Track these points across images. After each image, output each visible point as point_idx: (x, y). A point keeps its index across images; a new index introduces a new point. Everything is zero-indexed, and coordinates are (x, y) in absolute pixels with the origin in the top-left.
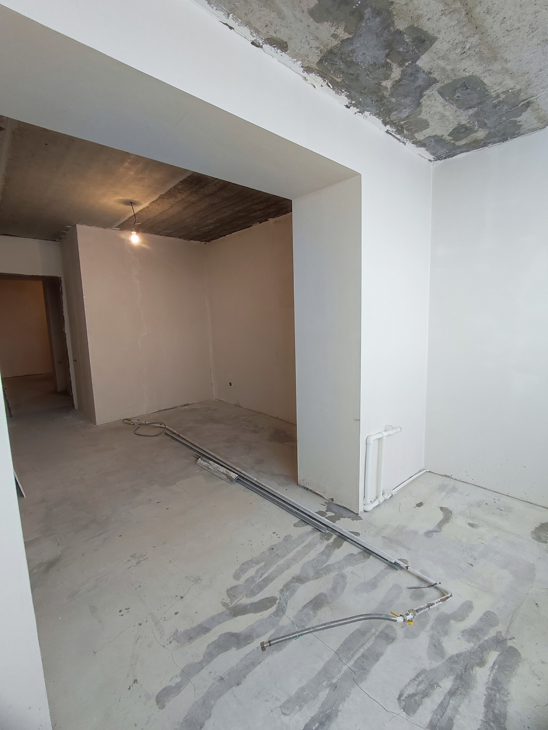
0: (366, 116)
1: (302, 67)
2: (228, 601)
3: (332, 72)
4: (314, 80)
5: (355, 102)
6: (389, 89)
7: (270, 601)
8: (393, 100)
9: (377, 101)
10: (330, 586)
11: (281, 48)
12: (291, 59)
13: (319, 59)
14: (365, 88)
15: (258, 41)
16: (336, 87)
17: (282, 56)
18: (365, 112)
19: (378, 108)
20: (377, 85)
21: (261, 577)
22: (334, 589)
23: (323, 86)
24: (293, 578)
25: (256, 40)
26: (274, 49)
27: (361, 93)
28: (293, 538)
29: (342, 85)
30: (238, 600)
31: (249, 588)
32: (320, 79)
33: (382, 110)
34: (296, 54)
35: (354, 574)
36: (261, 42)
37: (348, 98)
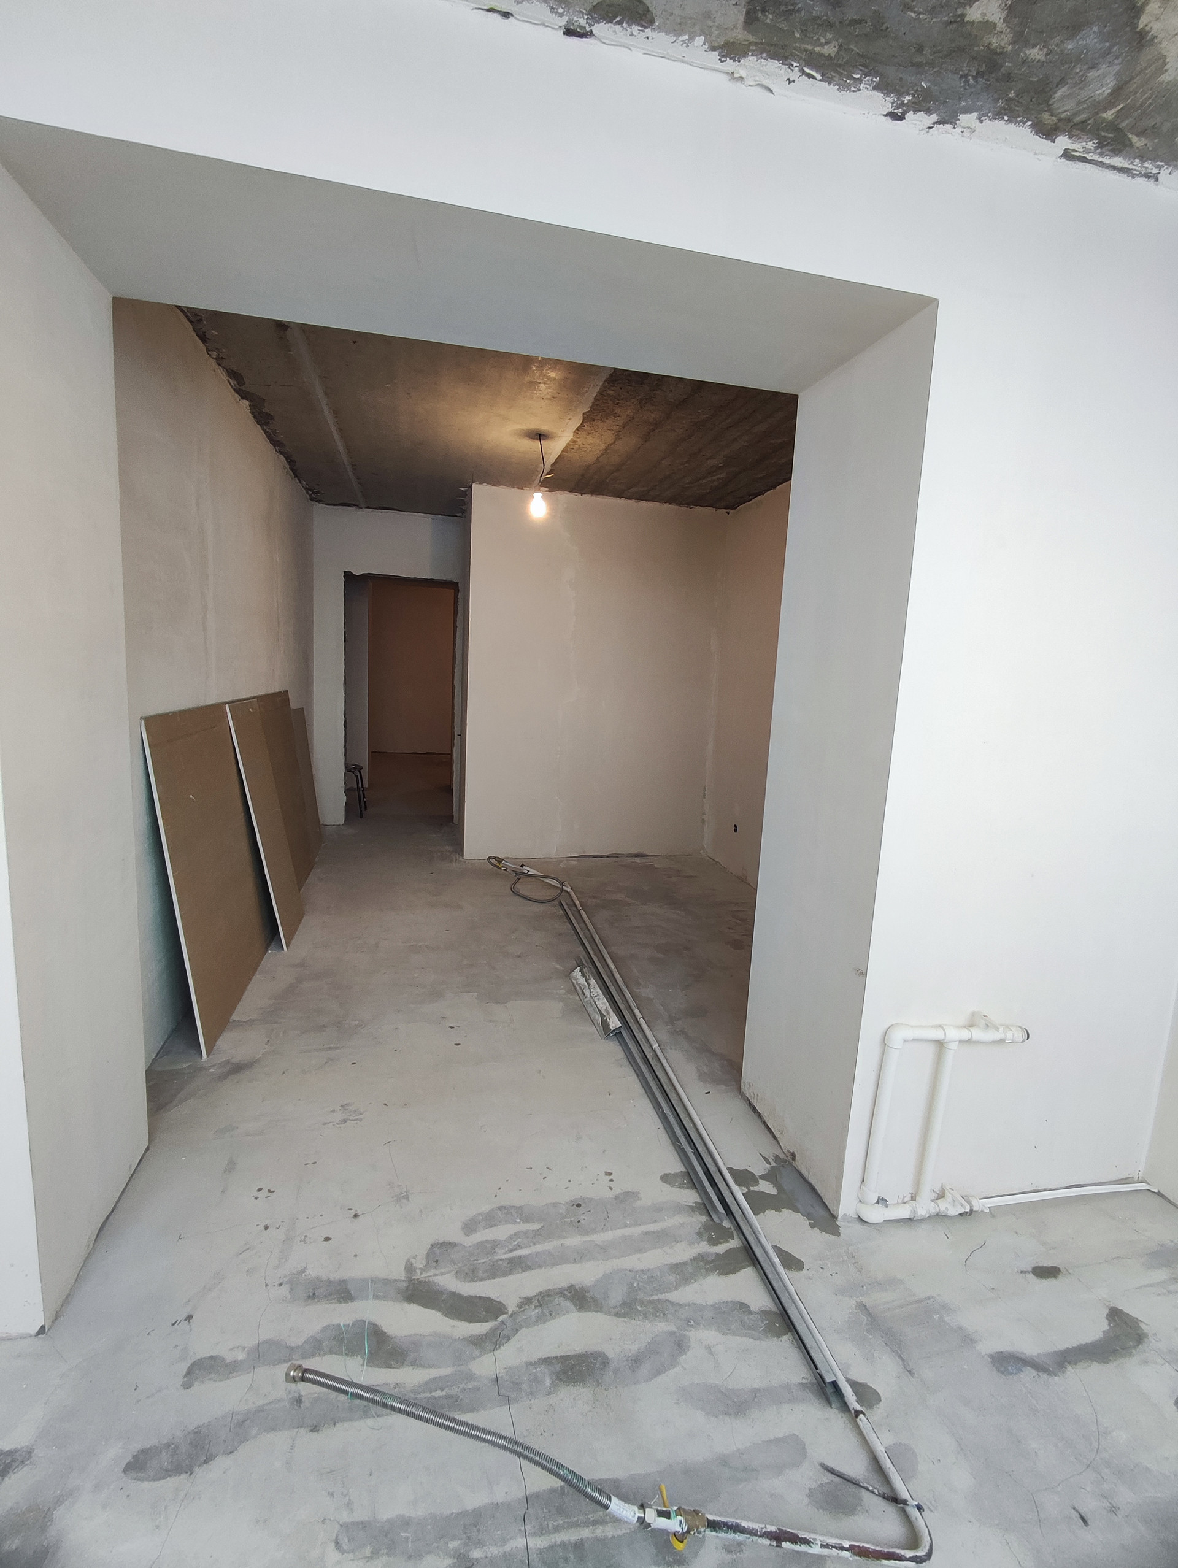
0: (968, 128)
1: (713, 49)
2: (419, 1264)
3: (798, 35)
4: (761, 72)
5: (910, 98)
6: (1001, 25)
7: (490, 1308)
8: (1035, 53)
9: (980, 74)
10: (634, 1348)
11: (636, 20)
12: (674, 39)
13: (744, 13)
14: (920, 49)
15: (576, 21)
16: (832, 73)
17: (650, 38)
18: (961, 117)
19: (996, 92)
20: (955, 26)
21: (511, 1251)
22: (636, 1361)
23: (794, 81)
24: (571, 1288)
25: (570, 22)
26: (621, 29)
27: (917, 65)
28: (639, 1203)
29: (847, 62)
30: (438, 1272)
31: (474, 1261)
32: (773, 65)
33: (1012, 95)
34: (678, 20)
35: (711, 1353)
36: (583, 22)
37: (882, 93)
